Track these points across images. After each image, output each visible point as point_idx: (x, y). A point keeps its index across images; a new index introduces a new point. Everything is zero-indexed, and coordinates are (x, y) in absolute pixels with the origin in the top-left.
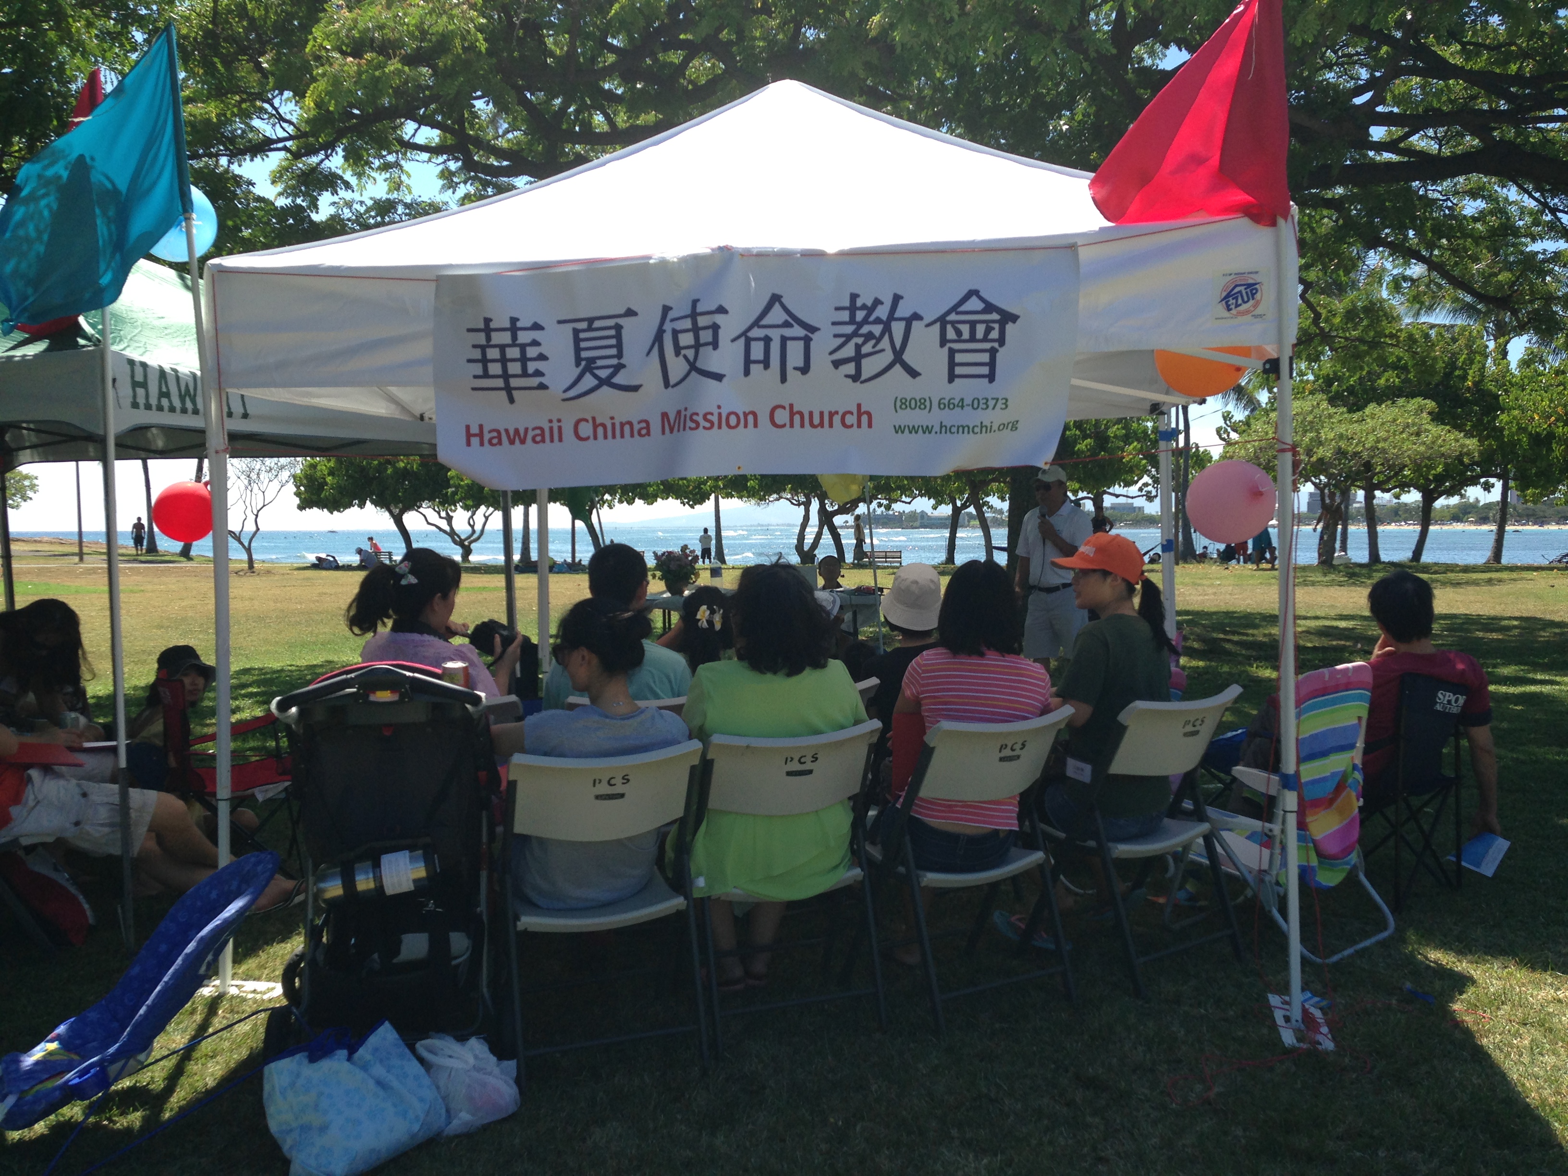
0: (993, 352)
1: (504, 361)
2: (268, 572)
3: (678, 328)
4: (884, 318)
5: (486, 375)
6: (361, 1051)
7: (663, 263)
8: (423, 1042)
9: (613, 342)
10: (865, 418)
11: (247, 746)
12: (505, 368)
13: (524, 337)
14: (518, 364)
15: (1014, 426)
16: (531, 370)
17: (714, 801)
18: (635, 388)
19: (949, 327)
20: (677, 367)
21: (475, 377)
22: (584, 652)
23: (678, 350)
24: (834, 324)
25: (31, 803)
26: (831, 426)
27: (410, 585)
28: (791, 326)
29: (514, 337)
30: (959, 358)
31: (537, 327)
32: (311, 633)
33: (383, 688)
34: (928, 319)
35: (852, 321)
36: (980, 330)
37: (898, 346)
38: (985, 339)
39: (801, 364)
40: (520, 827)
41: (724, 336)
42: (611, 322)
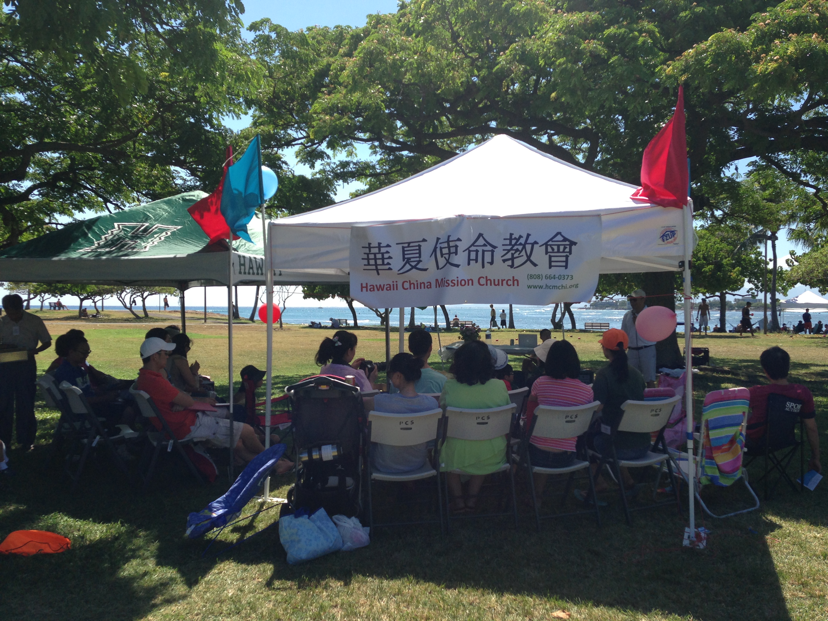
0: (567, 257)
1: (375, 259)
2: (289, 329)
3: (442, 246)
4: (523, 243)
5: (369, 264)
6: (313, 516)
7: (437, 222)
8: (336, 516)
9: (418, 251)
10: (516, 282)
11: (276, 409)
12: (376, 262)
13: (383, 250)
14: (381, 261)
15: (577, 286)
16: (386, 262)
17: (449, 433)
18: (426, 270)
19: (549, 247)
20: (442, 261)
21: (365, 265)
22: (398, 373)
23: (442, 255)
24: (503, 245)
25: (198, 425)
26: (502, 285)
27: (339, 346)
28: (487, 246)
29: (380, 250)
30: (553, 259)
31: (388, 246)
32: (307, 360)
33: (324, 385)
34: (540, 244)
35: (510, 244)
36: (562, 248)
37: (528, 254)
38: (564, 252)
39: (490, 261)
40: (373, 439)
41: (460, 250)
42: (417, 244)
